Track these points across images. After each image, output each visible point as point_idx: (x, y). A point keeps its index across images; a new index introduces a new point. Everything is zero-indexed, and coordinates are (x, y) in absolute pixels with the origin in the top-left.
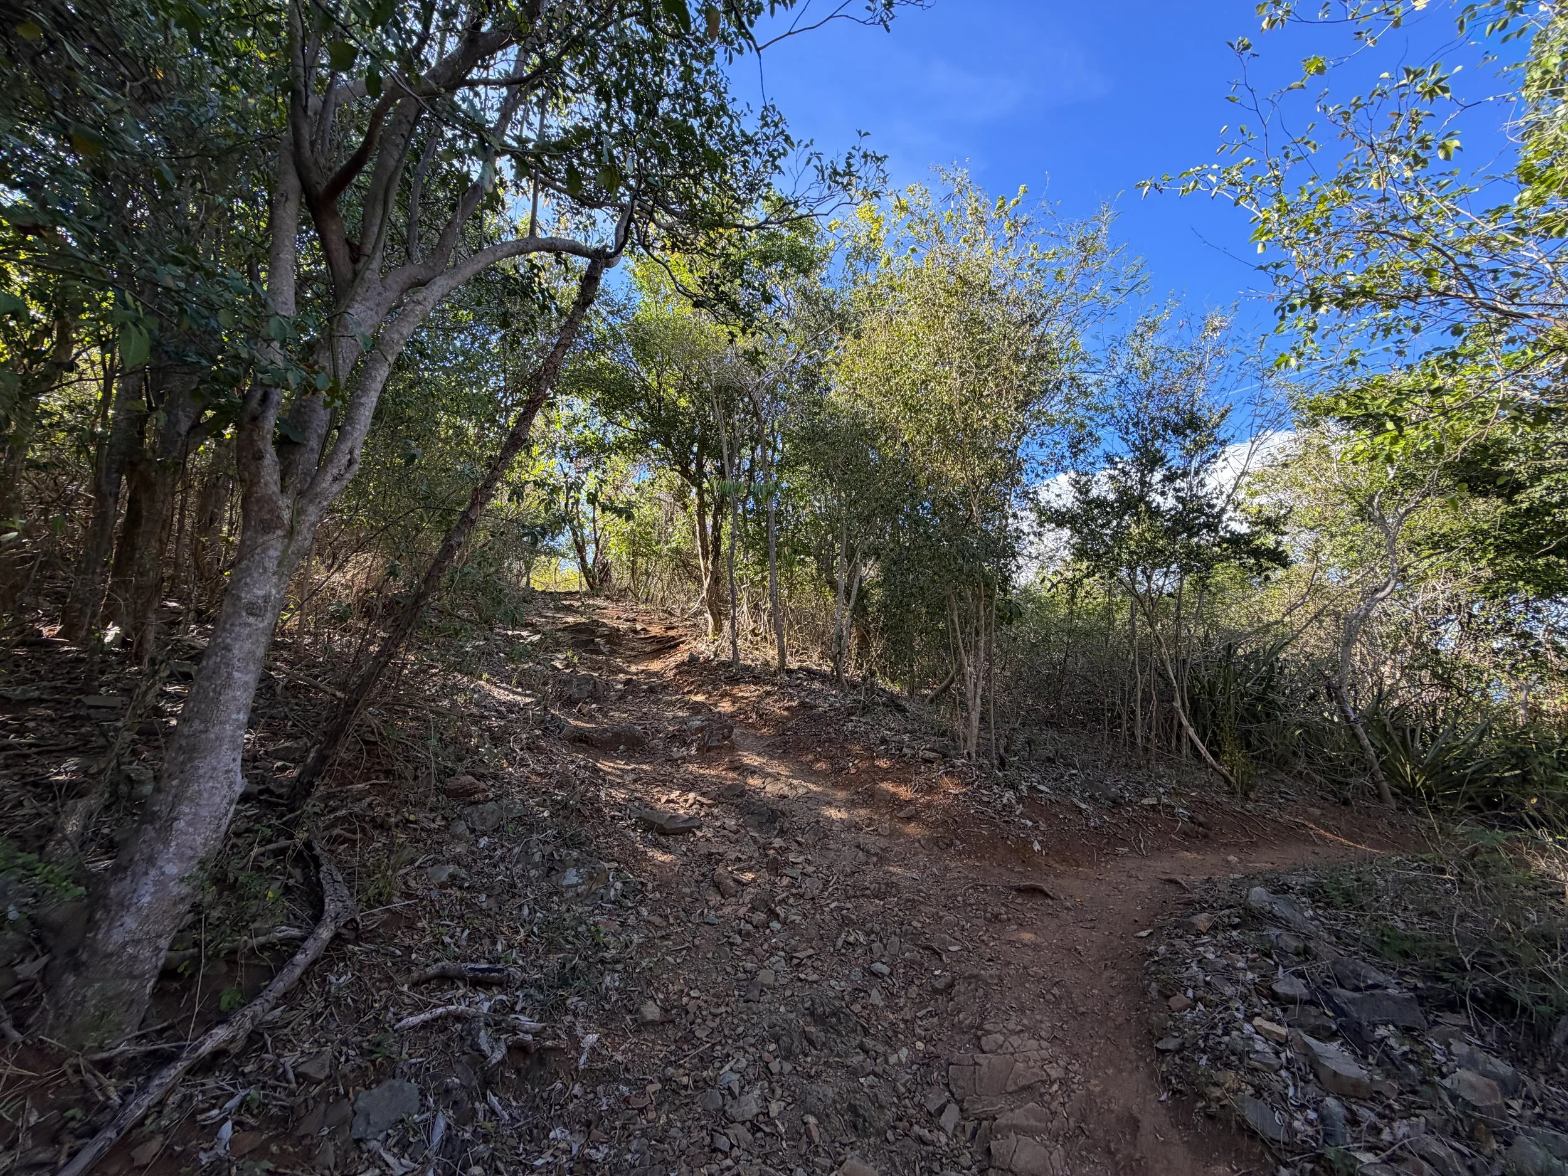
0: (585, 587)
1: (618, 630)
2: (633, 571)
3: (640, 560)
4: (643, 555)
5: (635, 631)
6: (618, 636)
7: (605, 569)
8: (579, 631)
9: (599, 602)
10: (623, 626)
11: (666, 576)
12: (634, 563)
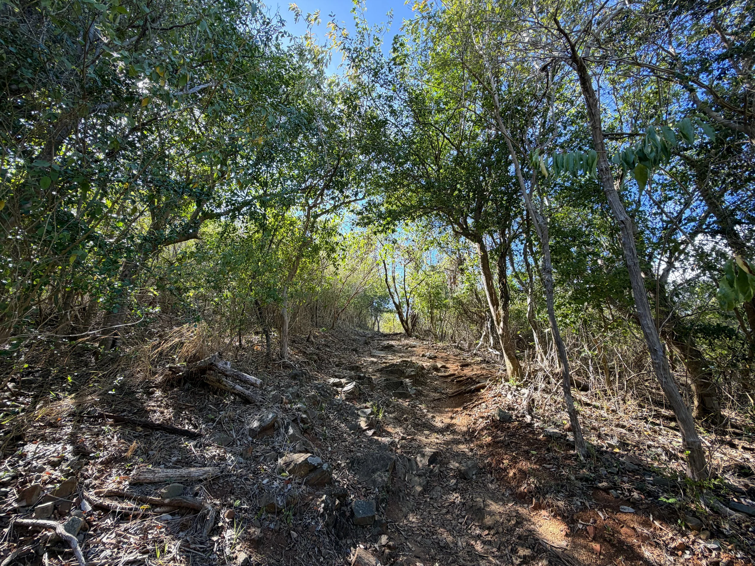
0: (402, 330)
1: (423, 368)
2: (432, 318)
3: (435, 311)
4: (437, 308)
5: (436, 369)
6: (423, 375)
7: (415, 318)
8: (392, 372)
9: (411, 341)
10: (427, 364)
11: (453, 320)
12: (431, 313)
